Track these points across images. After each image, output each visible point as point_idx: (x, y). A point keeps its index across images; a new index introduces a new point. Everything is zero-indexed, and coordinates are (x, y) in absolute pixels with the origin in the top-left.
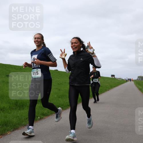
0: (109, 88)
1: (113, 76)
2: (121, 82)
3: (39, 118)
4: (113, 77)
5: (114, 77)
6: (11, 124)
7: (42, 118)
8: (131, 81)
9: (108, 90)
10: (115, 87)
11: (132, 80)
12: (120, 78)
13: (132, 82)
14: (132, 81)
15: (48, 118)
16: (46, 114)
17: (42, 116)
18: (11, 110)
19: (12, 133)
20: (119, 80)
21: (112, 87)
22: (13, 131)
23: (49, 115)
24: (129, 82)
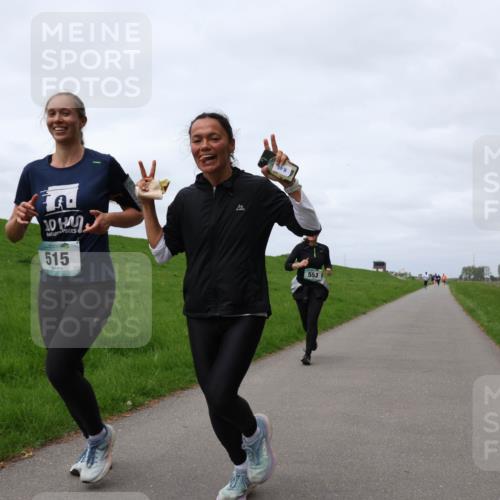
0: (366, 307)
1: (379, 264)
2: (408, 285)
3: (129, 403)
4: (381, 270)
5: (385, 269)
6: (36, 425)
7: (141, 405)
8: (438, 282)
9: (364, 313)
10: (386, 301)
11: (444, 281)
12: (402, 272)
13: (444, 288)
14: (441, 284)
15: (161, 403)
16: (154, 390)
17: (141, 399)
18: (35, 378)
19: (40, 453)
20: (400, 281)
21: (375, 302)
22: (43, 445)
23: (165, 396)
24: (433, 287)
